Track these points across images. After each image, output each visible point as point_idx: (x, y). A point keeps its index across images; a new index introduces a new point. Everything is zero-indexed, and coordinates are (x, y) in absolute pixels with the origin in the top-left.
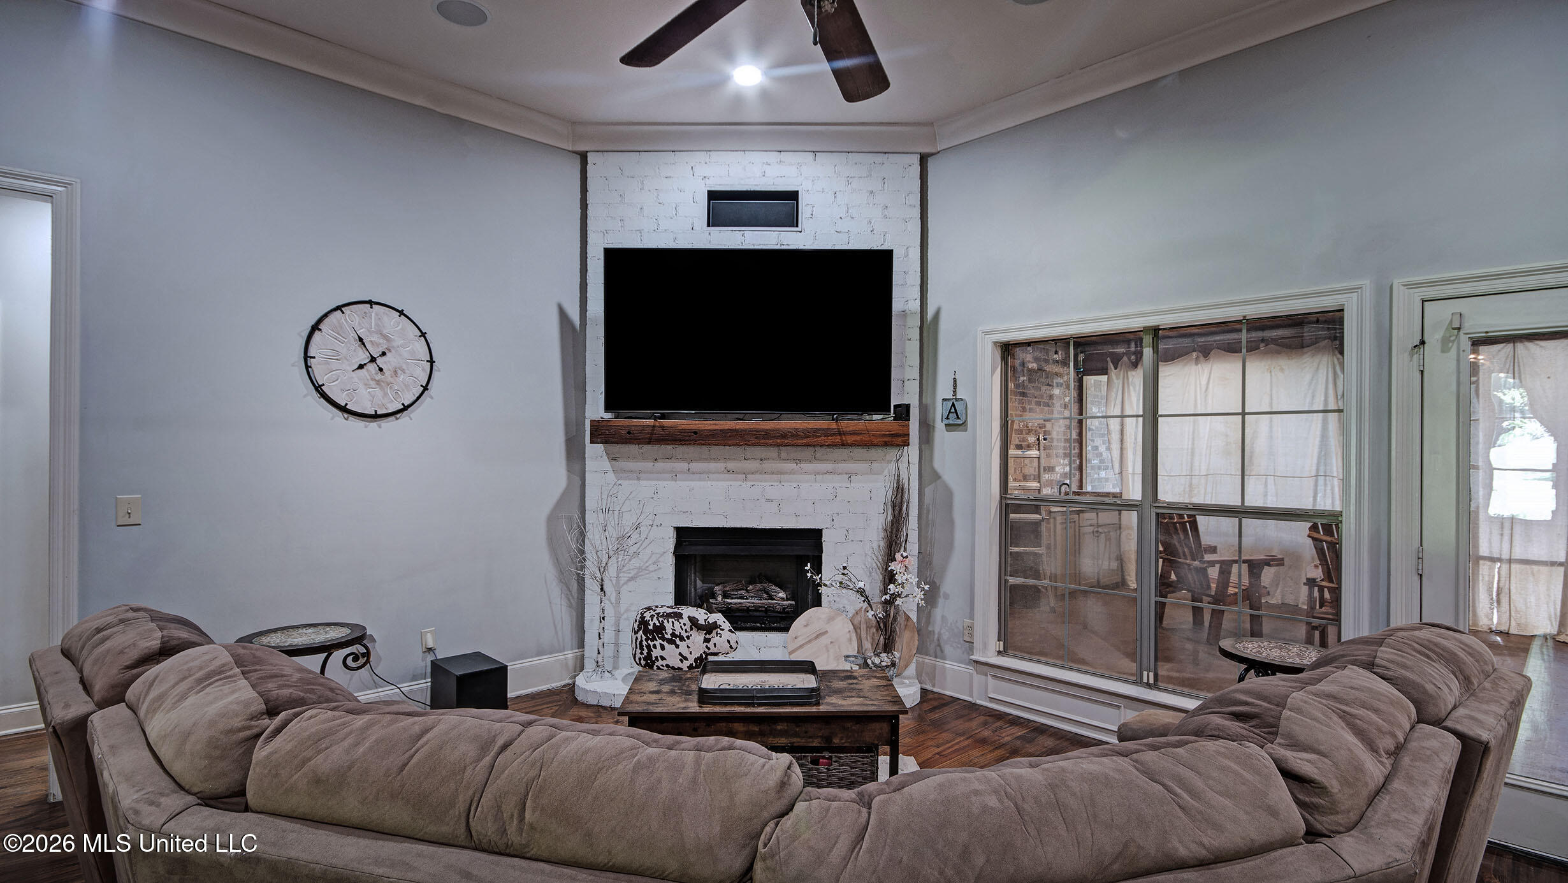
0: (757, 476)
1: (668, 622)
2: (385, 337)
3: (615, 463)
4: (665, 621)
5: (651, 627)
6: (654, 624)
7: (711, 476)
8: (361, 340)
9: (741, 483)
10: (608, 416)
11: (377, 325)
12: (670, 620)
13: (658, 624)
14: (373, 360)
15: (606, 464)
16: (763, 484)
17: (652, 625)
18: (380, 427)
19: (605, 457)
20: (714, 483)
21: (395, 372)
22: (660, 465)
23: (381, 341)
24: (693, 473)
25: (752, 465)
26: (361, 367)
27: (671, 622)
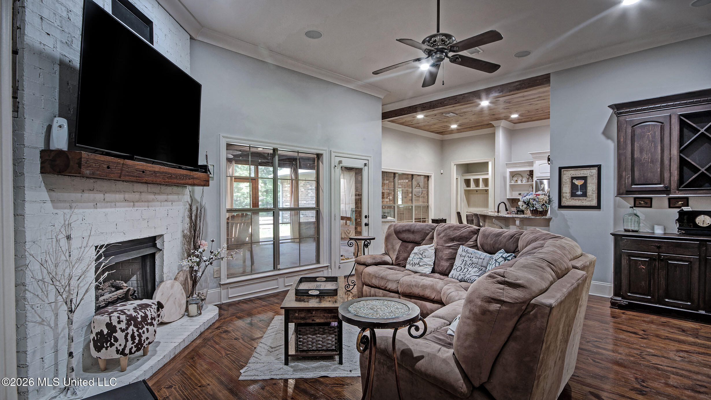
0: (138, 204)
1: (148, 311)
3: (52, 193)
4: (146, 311)
5: (139, 320)
6: (141, 316)
7: (117, 204)
9: (131, 208)
12: (148, 309)
13: (143, 315)
15: (44, 195)
16: (142, 209)
17: (140, 317)
19: (44, 188)
22: (86, 195)
24: (107, 202)
25: (137, 196)
27: (149, 311)
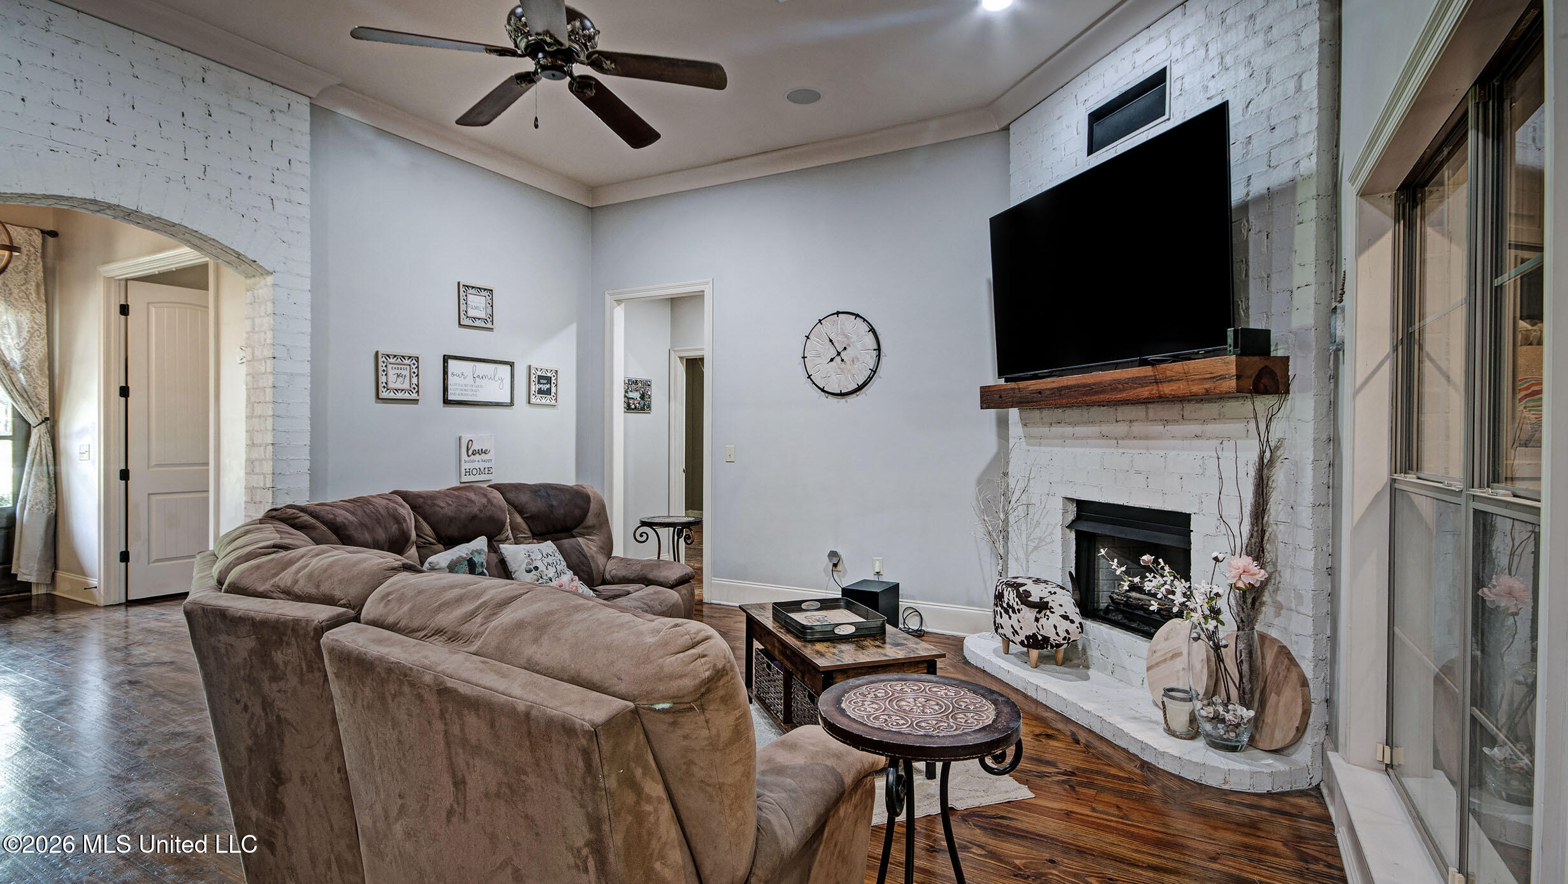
0: (1126, 442)
2: (847, 337)
3: (1026, 428)
4: (1006, 589)
5: (997, 593)
7: (1090, 441)
8: (831, 341)
9: (1112, 450)
10: (1002, 381)
11: (841, 329)
13: (1000, 591)
14: (839, 354)
15: (1020, 430)
16: (1132, 451)
18: (846, 402)
19: (1020, 424)
20: (1091, 450)
21: (853, 361)
22: (1053, 430)
23: (844, 339)
24: (1077, 438)
25: (1122, 428)
26: (832, 360)
